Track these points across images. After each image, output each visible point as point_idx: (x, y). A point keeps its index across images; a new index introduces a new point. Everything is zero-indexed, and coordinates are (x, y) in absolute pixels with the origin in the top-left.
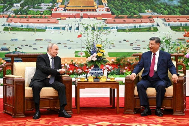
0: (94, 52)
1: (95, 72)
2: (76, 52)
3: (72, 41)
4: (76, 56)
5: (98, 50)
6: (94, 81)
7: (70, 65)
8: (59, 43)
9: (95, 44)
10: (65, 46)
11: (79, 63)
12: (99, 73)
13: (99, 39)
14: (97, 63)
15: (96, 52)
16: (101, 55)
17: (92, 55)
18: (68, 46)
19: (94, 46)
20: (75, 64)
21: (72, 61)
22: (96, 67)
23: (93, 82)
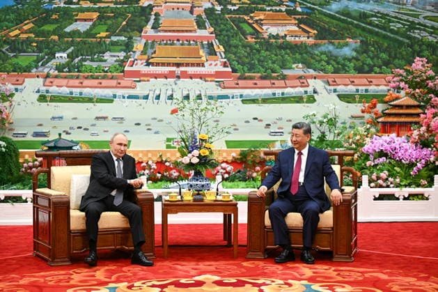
0: (194, 147)
1: (196, 183)
2: (168, 140)
3: (162, 121)
4: (168, 147)
5: (202, 144)
6: (195, 200)
7: (157, 163)
8: (138, 124)
9: (197, 134)
10: (149, 129)
11: (173, 159)
12: (203, 186)
13: (204, 125)
14: (198, 168)
15: (197, 148)
16: (207, 153)
17: (190, 152)
18: (154, 129)
19: (194, 137)
20: (166, 161)
21: (161, 156)
22: (198, 174)
23: (191, 202)
